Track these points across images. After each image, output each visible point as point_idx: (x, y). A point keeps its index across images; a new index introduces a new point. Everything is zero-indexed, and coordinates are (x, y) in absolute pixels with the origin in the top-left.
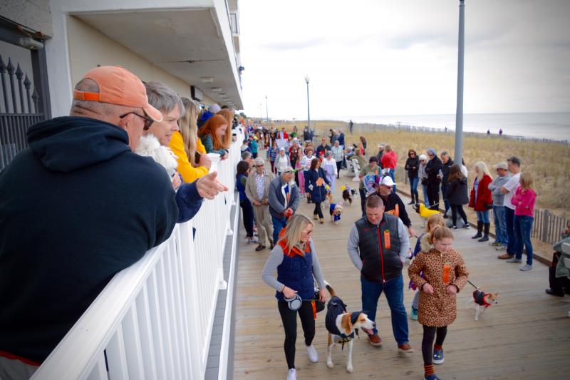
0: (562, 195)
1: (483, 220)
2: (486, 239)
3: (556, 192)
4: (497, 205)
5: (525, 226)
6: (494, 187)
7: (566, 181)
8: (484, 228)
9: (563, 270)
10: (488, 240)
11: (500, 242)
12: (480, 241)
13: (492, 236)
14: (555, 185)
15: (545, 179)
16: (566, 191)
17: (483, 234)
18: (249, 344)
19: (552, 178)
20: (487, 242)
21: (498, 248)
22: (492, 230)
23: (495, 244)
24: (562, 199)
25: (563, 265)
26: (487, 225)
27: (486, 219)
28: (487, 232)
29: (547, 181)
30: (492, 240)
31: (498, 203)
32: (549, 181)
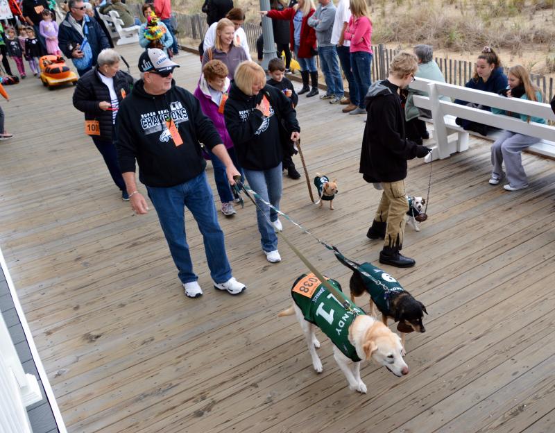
0: (393, 25)
1: (308, 68)
2: (315, 92)
3: (386, 23)
4: (323, 45)
5: (363, 65)
6: (316, 21)
7: (394, 8)
8: (310, 80)
9: (414, 111)
10: (317, 93)
11: (332, 93)
12: (308, 96)
13: (322, 87)
14: (383, 14)
15: (371, 8)
16: (397, 20)
17: (311, 88)
18: (37, 296)
19: (379, 6)
20: (318, 96)
21: (331, 100)
22: (321, 81)
23: (327, 97)
24: (394, 30)
25: (412, 104)
26: (315, 75)
27: (312, 66)
28: (315, 84)
29: (373, 11)
30: (322, 93)
31: (325, 42)
32: (375, 11)
